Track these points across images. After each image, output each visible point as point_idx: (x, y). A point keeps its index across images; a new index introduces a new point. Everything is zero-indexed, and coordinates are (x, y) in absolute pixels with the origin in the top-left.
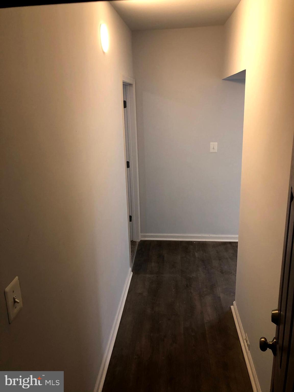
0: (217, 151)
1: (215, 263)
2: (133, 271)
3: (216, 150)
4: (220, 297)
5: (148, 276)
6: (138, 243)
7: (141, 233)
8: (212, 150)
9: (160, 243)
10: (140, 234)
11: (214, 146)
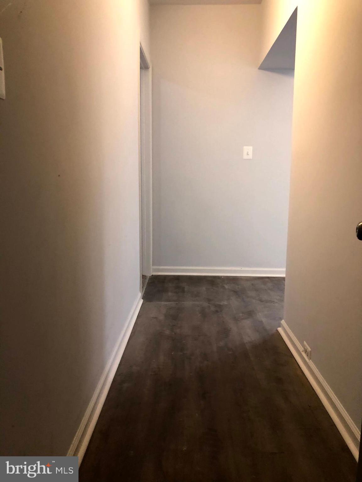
0: (251, 158)
1: (252, 294)
2: (144, 298)
3: (250, 156)
4: (262, 321)
5: (163, 303)
6: (149, 277)
7: (152, 265)
8: (245, 157)
9: (178, 278)
10: (152, 267)
11: (248, 151)
